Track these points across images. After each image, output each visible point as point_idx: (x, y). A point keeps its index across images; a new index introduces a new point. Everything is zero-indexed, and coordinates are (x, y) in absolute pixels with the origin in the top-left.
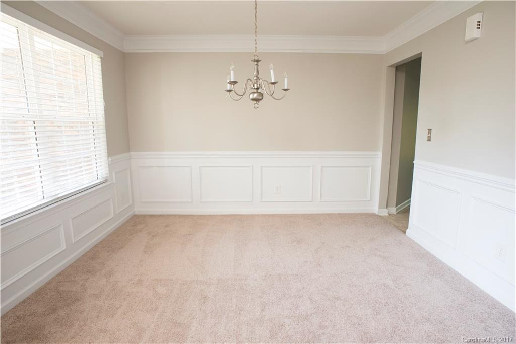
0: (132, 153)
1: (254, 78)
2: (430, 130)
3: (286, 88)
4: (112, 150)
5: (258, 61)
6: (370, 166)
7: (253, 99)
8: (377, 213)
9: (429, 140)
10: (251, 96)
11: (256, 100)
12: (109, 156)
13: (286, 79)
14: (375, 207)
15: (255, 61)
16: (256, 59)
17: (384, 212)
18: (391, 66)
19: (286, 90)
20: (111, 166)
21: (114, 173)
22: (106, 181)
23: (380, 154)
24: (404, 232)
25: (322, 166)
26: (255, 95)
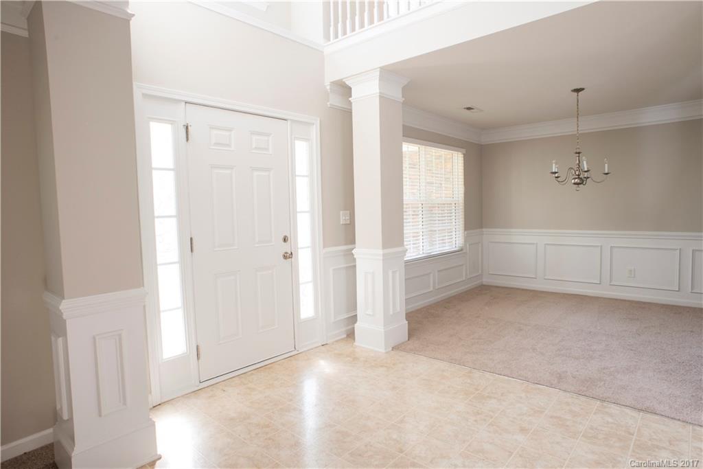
0: (484, 230)
1: (575, 167)
3: (606, 172)
4: (468, 226)
5: (579, 153)
7: (575, 184)
10: (573, 181)
11: (578, 184)
12: (465, 230)
13: (606, 165)
15: (576, 153)
16: (578, 151)
19: (607, 174)
20: (466, 239)
21: (468, 245)
22: (462, 250)
25: (694, 251)
26: (576, 180)
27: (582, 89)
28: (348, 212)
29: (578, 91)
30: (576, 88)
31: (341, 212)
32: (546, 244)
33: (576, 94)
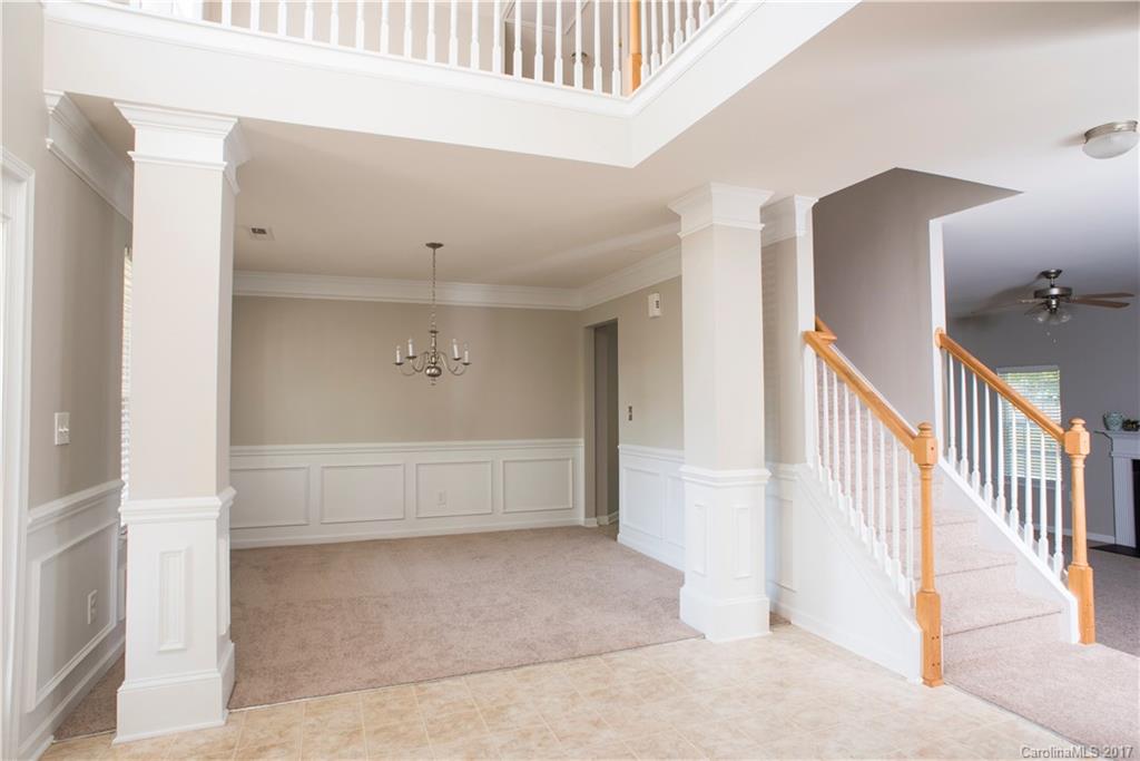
1: (432, 352)
2: (630, 408)
5: (435, 332)
6: (568, 459)
7: (429, 375)
8: (582, 524)
9: (630, 418)
10: (428, 371)
11: (434, 376)
14: (580, 518)
15: (432, 332)
16: (434, 329)
17: (593, 523)
18: (590, 327)
19: (466, 364)
23: (582, 441)
24: (616, 539)
25: (504, 462)
26: (433, 370)
27: (440, 245)
28: (67, 414)
29: (435, 246)
30: (433, 241)
31: (56, 415)
32: (323, 467)
33: (431, 250)
